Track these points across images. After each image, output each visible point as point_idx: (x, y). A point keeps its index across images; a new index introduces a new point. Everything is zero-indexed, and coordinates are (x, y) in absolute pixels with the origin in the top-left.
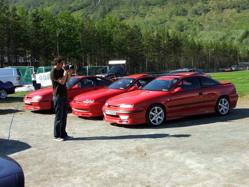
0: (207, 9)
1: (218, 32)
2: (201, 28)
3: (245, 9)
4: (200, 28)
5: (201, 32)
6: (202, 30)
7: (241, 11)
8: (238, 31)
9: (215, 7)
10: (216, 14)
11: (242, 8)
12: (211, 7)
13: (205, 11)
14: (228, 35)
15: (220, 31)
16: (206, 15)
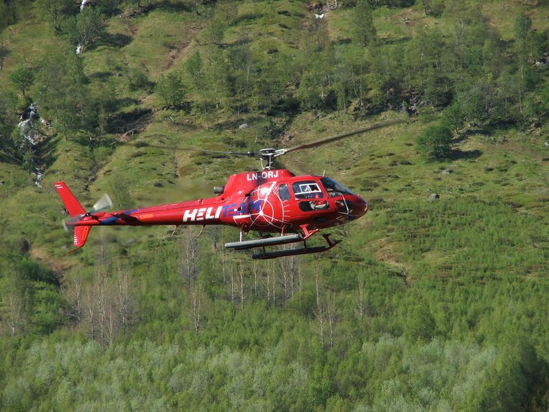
0: (112, 106)
1: (230, 358)
2: (44, 313)
3: (510, 123)
4: (29, 305)
5: (40, 347)
6: (48, 329)
7: (466, 147)
8: (432, 359)
9: (201, 86)
10: (205, 157)
11: (481, 110)
12: (150, 86)
13: (93, 125)
14: (334, 390)
15: (243, 345)
16: (94, 168)
